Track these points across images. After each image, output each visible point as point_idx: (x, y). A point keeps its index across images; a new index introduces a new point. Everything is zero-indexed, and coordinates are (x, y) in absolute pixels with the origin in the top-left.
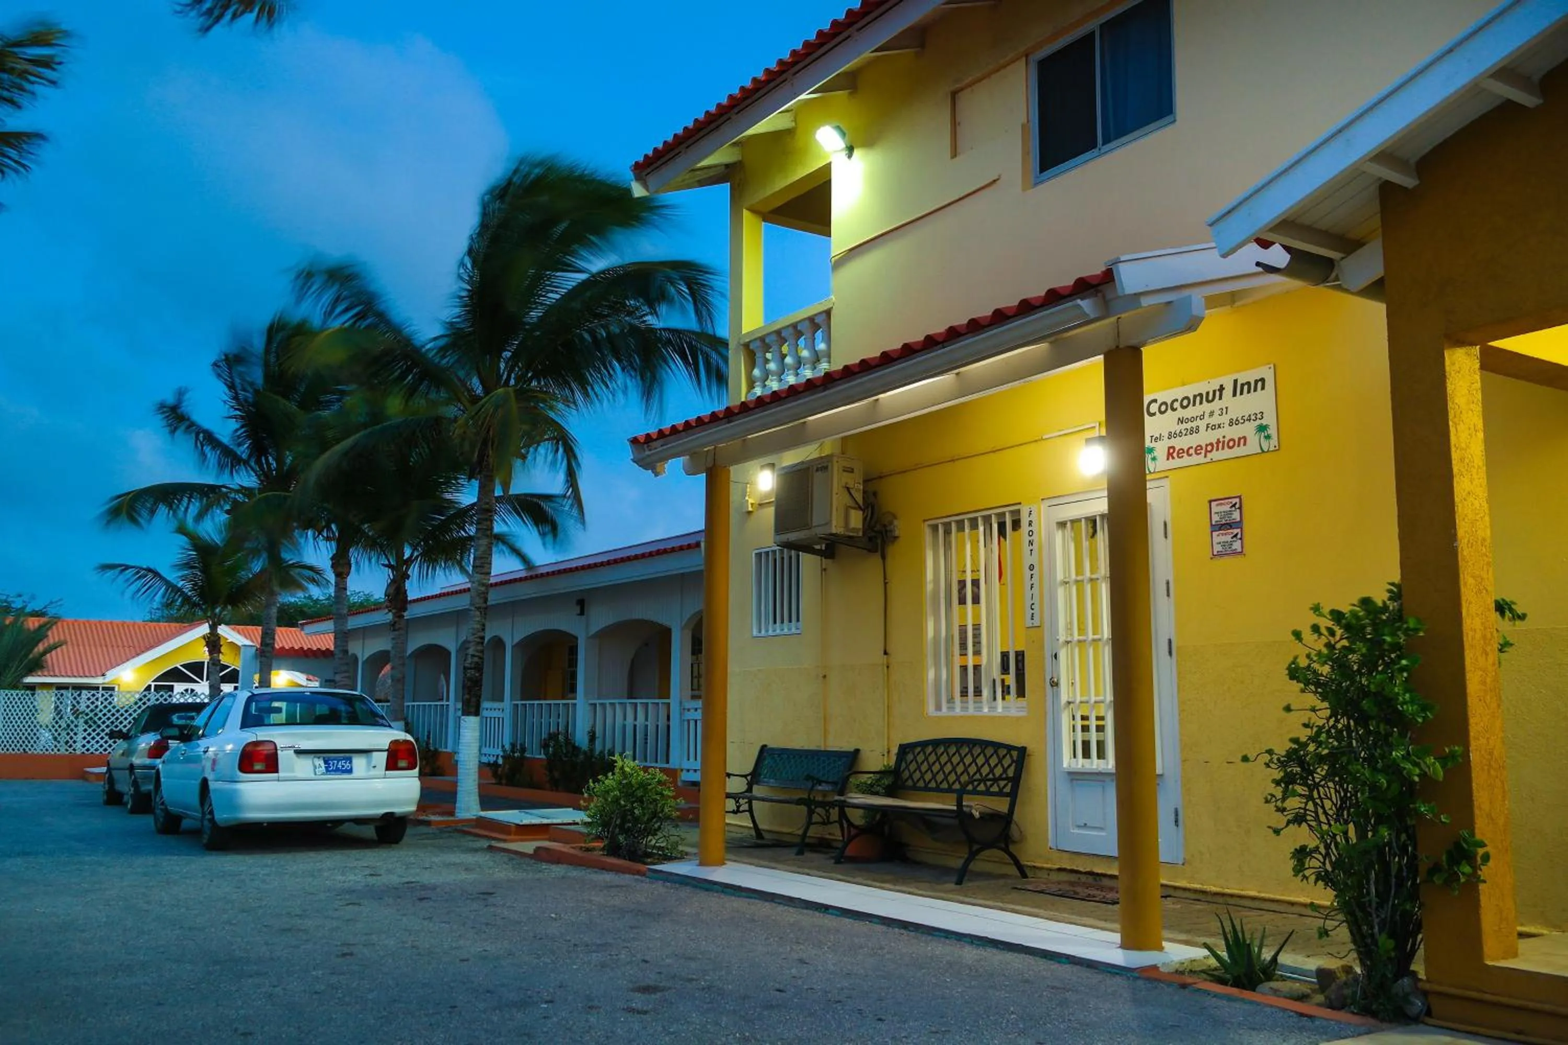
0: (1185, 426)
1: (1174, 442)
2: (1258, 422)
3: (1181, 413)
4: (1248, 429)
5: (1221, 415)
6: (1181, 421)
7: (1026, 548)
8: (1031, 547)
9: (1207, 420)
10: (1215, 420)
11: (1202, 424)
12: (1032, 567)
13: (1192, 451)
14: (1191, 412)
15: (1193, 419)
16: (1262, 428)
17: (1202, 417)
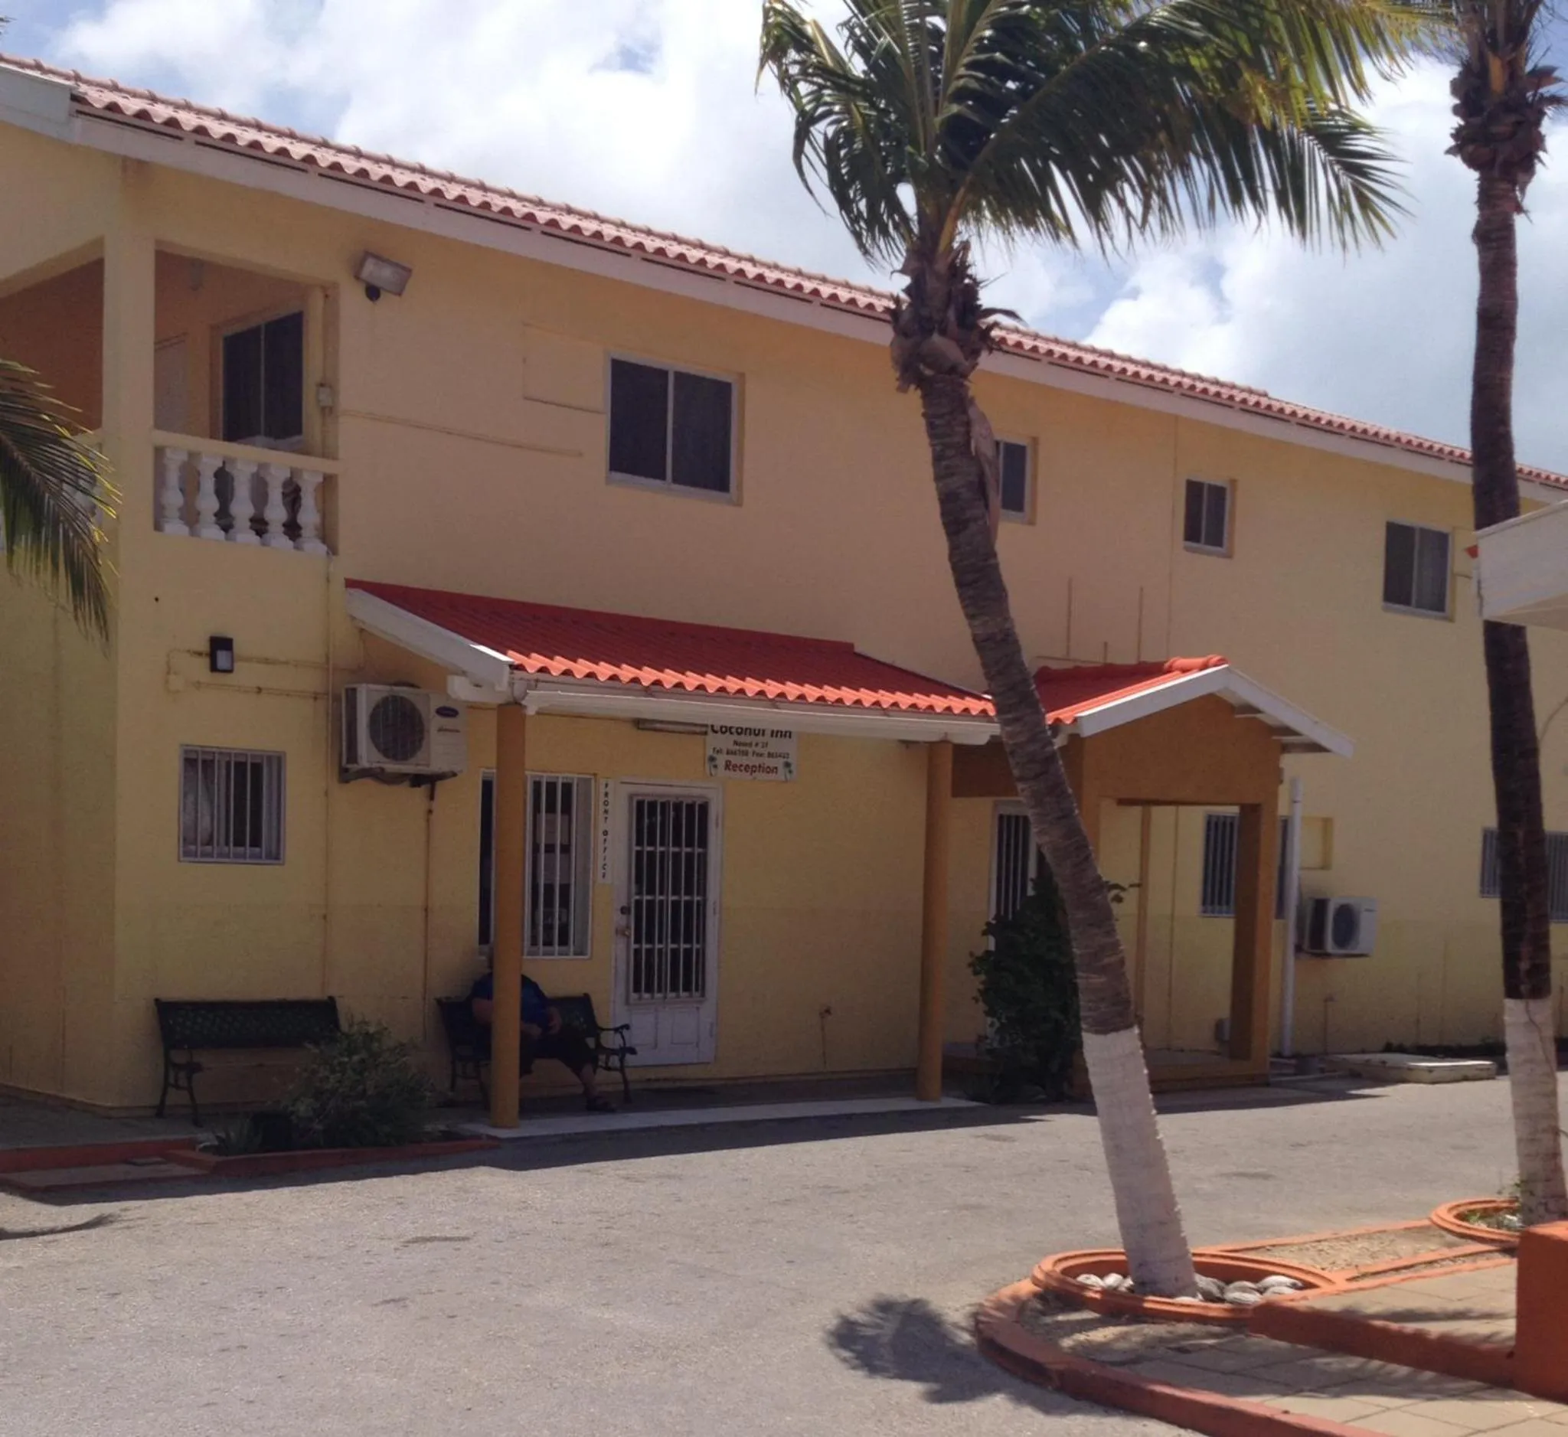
0: (737, 748)
1: (731, 758)
2: (785, 760)
3: (735, 737)
4: (779, 763)
5: (763, 747)
6: (736, 743)
7: (601, 816)
8: (606, 815)
9: (754, 748)
10: (759, 750)
11: (750, 750)
12: (605, 833)
13: (743, 768)
14: (743, 738)
15: (745, 744)
16: (787, 765)
17: (750, 745)
